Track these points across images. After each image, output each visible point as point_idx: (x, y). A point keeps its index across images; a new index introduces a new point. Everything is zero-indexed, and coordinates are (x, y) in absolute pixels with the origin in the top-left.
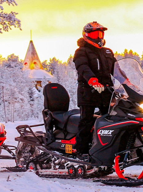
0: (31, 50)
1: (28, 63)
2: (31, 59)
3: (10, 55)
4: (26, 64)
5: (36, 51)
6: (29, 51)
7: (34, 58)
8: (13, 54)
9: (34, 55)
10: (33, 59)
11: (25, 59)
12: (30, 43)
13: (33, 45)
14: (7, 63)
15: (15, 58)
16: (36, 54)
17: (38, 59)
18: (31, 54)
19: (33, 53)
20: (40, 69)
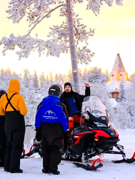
0: (117, 62)
1: (115, 75)
2: (118, 71)
3: (94, 68)
4: (113, 76)
5: (122, 64)
6: (116, 63)
7: (121, 70)
8: (96, 67)
9: (121, 67)
10: (119, 72)
11: (113, 71)
12: (117, 56)
13: (120, 57)
14: (91, 75)
15: (98, 70)
16: (123, 66)
17: (124, 71)
18: (118, 66)
19: (120, 66)
20: (127, 80)
